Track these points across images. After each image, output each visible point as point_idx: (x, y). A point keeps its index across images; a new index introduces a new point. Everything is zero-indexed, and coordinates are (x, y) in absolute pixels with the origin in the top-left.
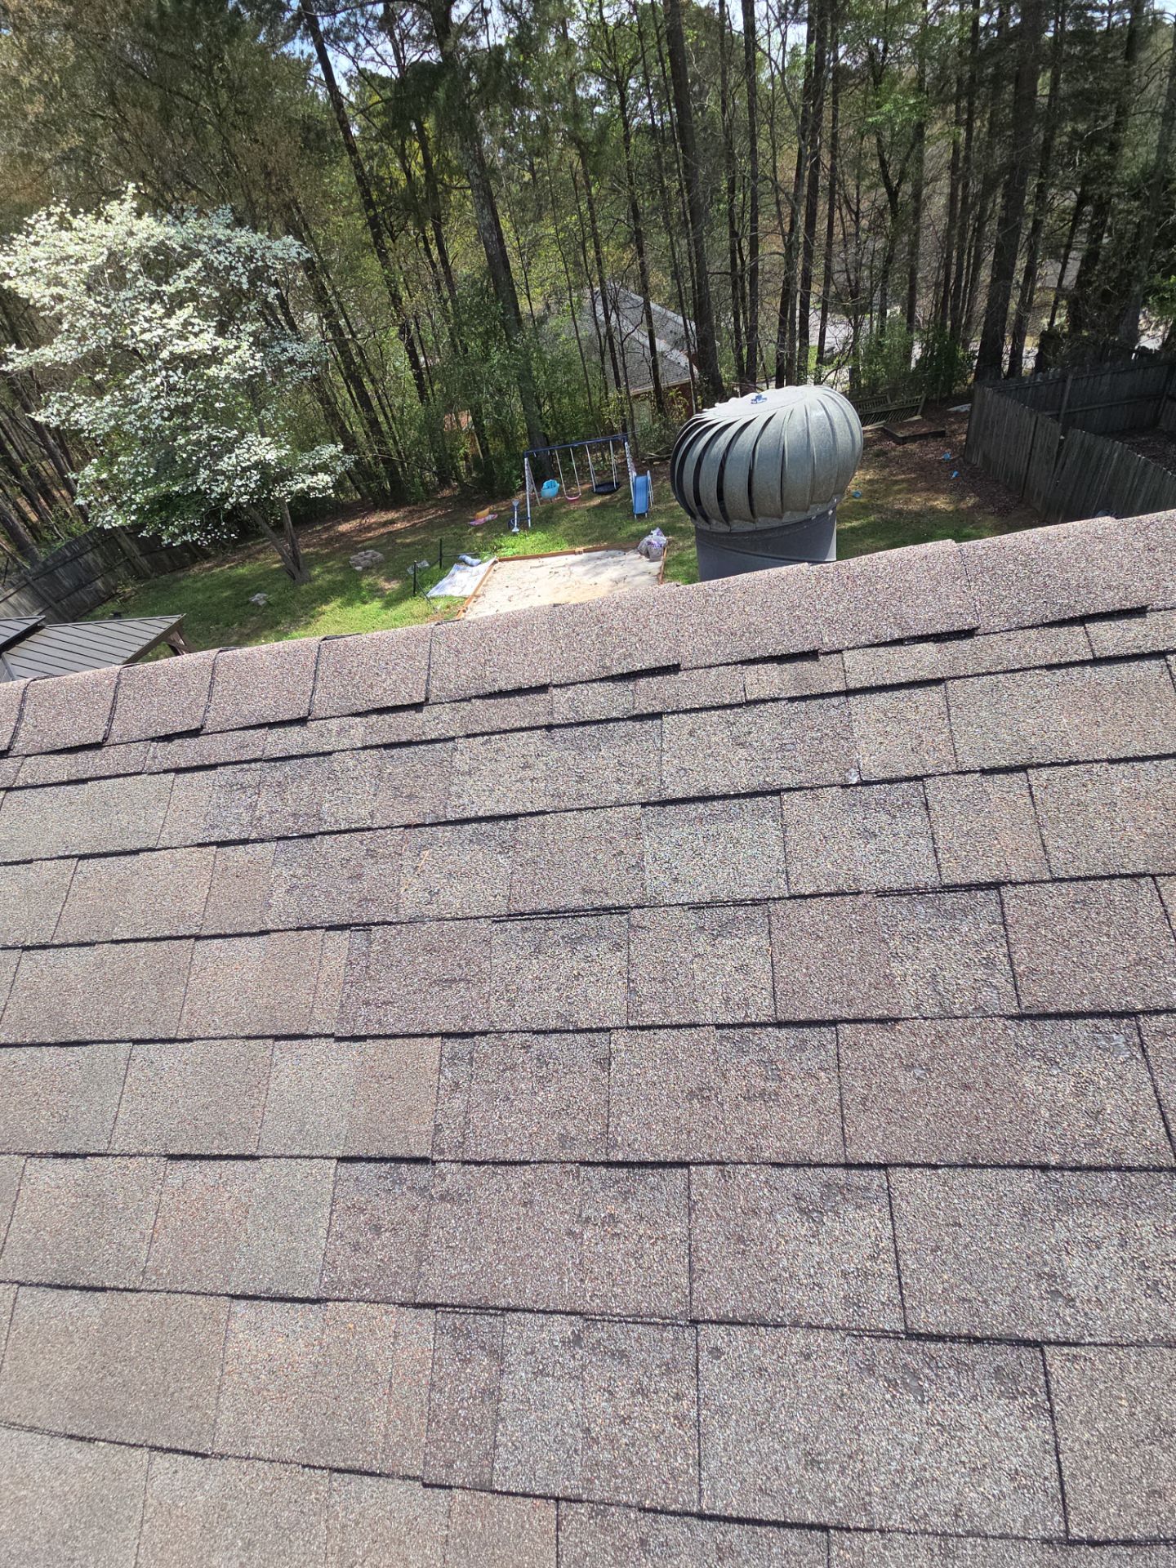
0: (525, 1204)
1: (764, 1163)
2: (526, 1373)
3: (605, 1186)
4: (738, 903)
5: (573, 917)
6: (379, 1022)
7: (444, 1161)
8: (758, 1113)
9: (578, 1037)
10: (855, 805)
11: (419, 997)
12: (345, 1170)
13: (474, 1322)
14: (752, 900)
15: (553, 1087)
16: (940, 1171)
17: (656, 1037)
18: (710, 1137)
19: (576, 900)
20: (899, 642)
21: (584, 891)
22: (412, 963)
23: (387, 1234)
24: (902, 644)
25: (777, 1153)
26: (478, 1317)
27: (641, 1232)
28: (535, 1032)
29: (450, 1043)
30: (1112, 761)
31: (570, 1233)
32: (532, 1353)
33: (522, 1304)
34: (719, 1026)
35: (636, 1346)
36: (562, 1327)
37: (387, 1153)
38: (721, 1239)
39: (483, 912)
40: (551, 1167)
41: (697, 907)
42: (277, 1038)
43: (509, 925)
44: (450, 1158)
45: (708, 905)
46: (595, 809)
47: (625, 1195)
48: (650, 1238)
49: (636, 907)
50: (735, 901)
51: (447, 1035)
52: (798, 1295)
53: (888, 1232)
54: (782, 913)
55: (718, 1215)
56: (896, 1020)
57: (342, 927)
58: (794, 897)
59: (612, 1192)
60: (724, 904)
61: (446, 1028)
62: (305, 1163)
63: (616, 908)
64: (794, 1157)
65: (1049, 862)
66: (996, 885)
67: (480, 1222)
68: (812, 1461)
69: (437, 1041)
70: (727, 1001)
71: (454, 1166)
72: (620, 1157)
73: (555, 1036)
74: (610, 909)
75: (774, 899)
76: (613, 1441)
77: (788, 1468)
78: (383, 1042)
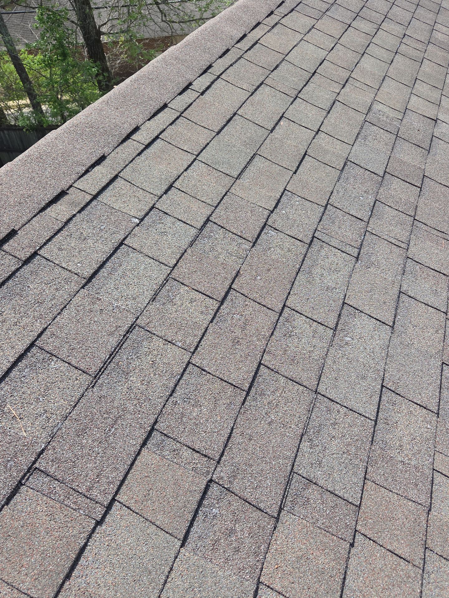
0: (250, 440)
1: (270, 337)
2: (319, 471)
3: (255, 400)
4: (163, 285)
5: (120, 349)
6: (109, 483)
7: (213, 474)
8: (251, 330)
9: (184, 378)
10: (148, 229)
11: (109, 452)
12: (190, 545)
13: (292, 490)
14: (165, 280)
15: (202, 400)
16: (291, 293)
17: (203, 346)
18: (253, 349)
19: (113, 341)
20: (87, 171)
21: (111, 334)
22: (83, 447)
23: (237, 526)
24: (89, 171)
25: (268, 331)
26: (291, 487)
27: (279, 395)
28: (171, 395)
29: (149, 445)
30: (186, 170)
31: (270, 424)
32: (312, 464)
33: (292, 458)
34: (211, 322)
35: (319, 419)
36: (305, 445)
37: (195, 506)
38: (291, 367)
39: (81, 391)
40: (239, 419)
41: (153, 299)
42: (68, 577)
43: (100, 381)
44: (213, 469)
45: (156, 294)
46: (65, 307)
47: (262, 394)
48: (282, 392)
49: (136, 320)
50: (161, 285)
51: (144, 444)
52: (316, 355)
53: (304, 318)
54: (178, 275)
55: (282, 363)
56: (239, 272)
57: (15, 491)
58: (174, 267)
59: (259, 398)
60: (160, 290)
61: (140, 441)
62: (173, 575)
63: (131, 327)
64: (272, 327)
65: (209, 204)
66: (208, 220)
67: (251, 466)
68: (364, 378)
69: (144, 452)
70: (202, 312)
71: (219, 469)
72: (248, 385)
73: (178, 388)
74: (129, 330)
75: (170, 273)
76: (349, 445)
77: (365, 386)
78: (124, 487)
